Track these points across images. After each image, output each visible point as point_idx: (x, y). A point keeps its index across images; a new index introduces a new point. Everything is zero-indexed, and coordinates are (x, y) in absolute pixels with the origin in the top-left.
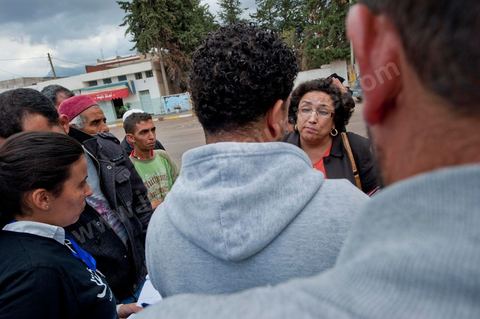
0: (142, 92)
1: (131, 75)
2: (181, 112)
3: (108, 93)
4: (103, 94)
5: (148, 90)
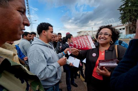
5: (122, 33)
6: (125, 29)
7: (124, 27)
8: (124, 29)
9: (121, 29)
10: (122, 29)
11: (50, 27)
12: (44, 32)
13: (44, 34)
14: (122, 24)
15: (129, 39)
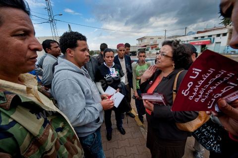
0: (217, 43)
1: (215, 35)
2: (234, 54)
3: (201, 42)
4: (199, 42)
5: (220, 42)
6: (228, 35)
7: (225, 31)
8: (225, 35)
9: (218, 35)
10: (221, 36)
11: (79, 42)
12: (69, 51)
13: (70, 54)
14: (223, 25)
15: (231, 54)
